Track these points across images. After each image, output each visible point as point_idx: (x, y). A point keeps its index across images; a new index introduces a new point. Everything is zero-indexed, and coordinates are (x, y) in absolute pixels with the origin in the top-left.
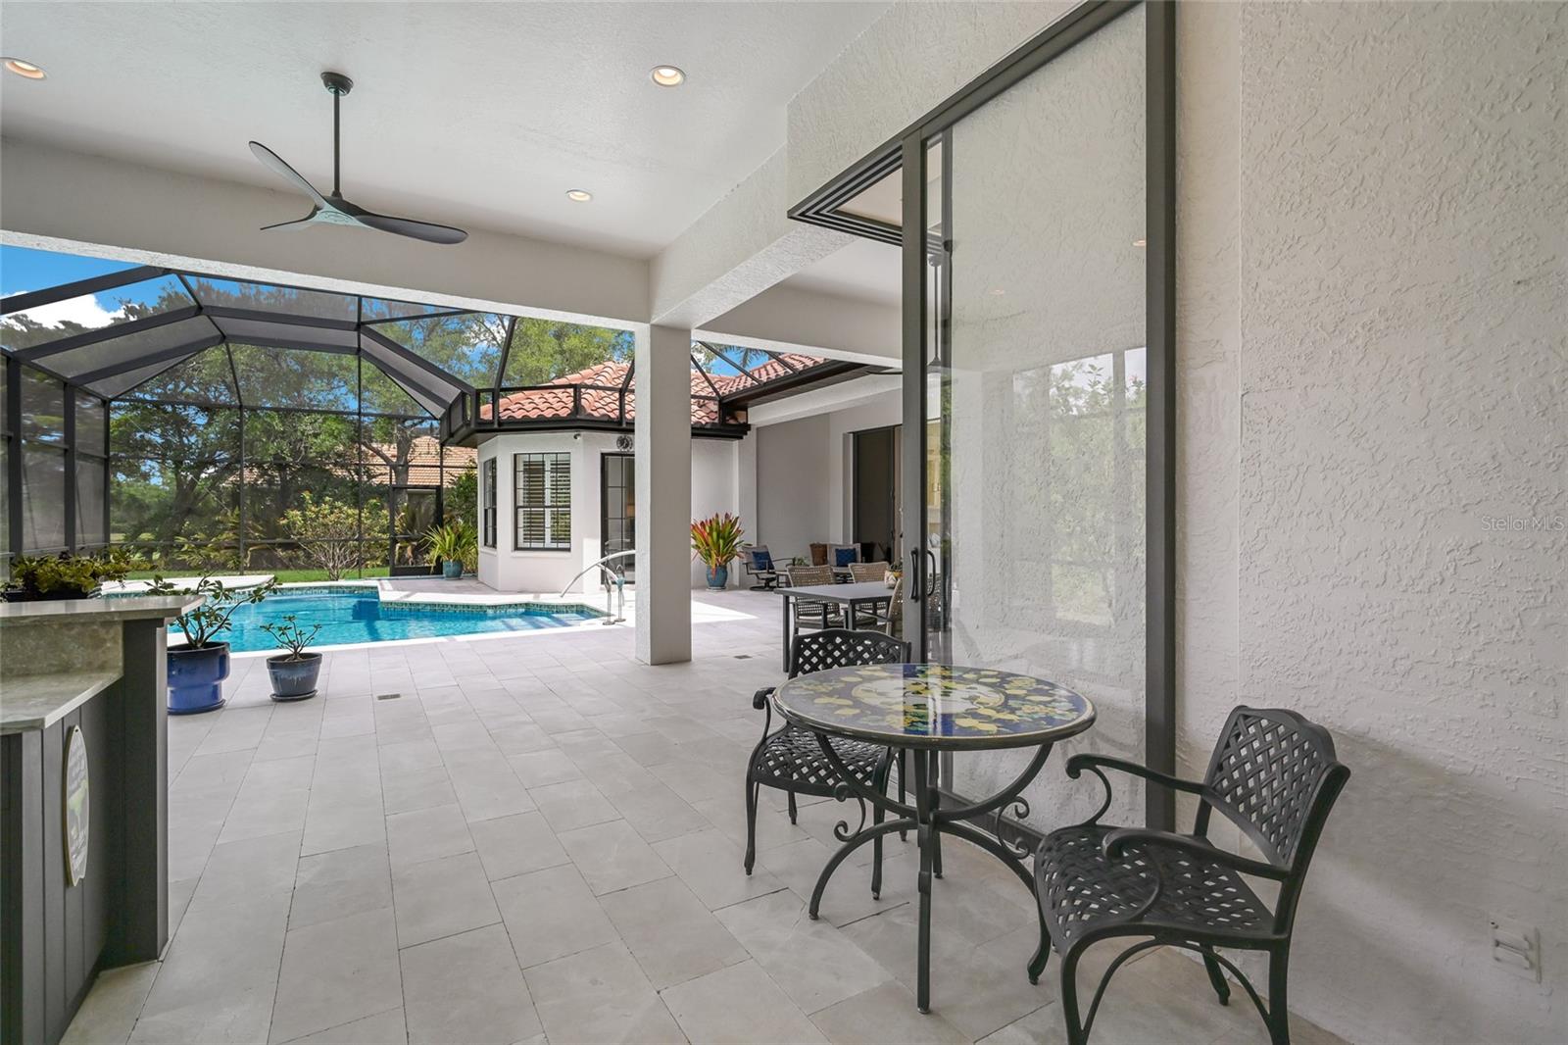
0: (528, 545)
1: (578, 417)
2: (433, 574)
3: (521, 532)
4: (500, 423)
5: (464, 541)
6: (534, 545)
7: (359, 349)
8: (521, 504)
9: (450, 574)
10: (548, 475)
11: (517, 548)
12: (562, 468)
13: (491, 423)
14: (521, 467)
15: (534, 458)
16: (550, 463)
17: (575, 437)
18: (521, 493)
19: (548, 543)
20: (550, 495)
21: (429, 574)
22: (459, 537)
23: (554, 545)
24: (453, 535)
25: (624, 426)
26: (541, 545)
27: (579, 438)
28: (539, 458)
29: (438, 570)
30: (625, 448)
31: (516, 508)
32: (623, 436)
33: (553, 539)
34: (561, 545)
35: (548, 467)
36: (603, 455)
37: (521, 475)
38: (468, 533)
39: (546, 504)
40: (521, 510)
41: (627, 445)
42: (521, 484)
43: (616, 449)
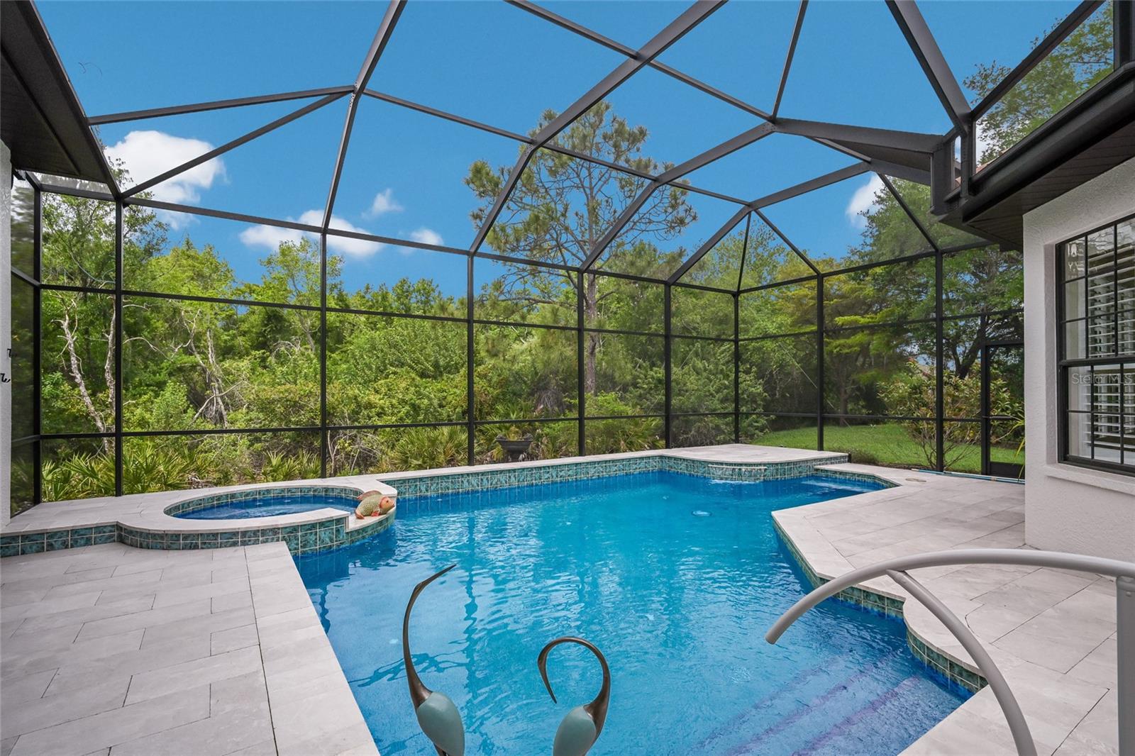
37: (1077, 289)
42: (1078, 309)
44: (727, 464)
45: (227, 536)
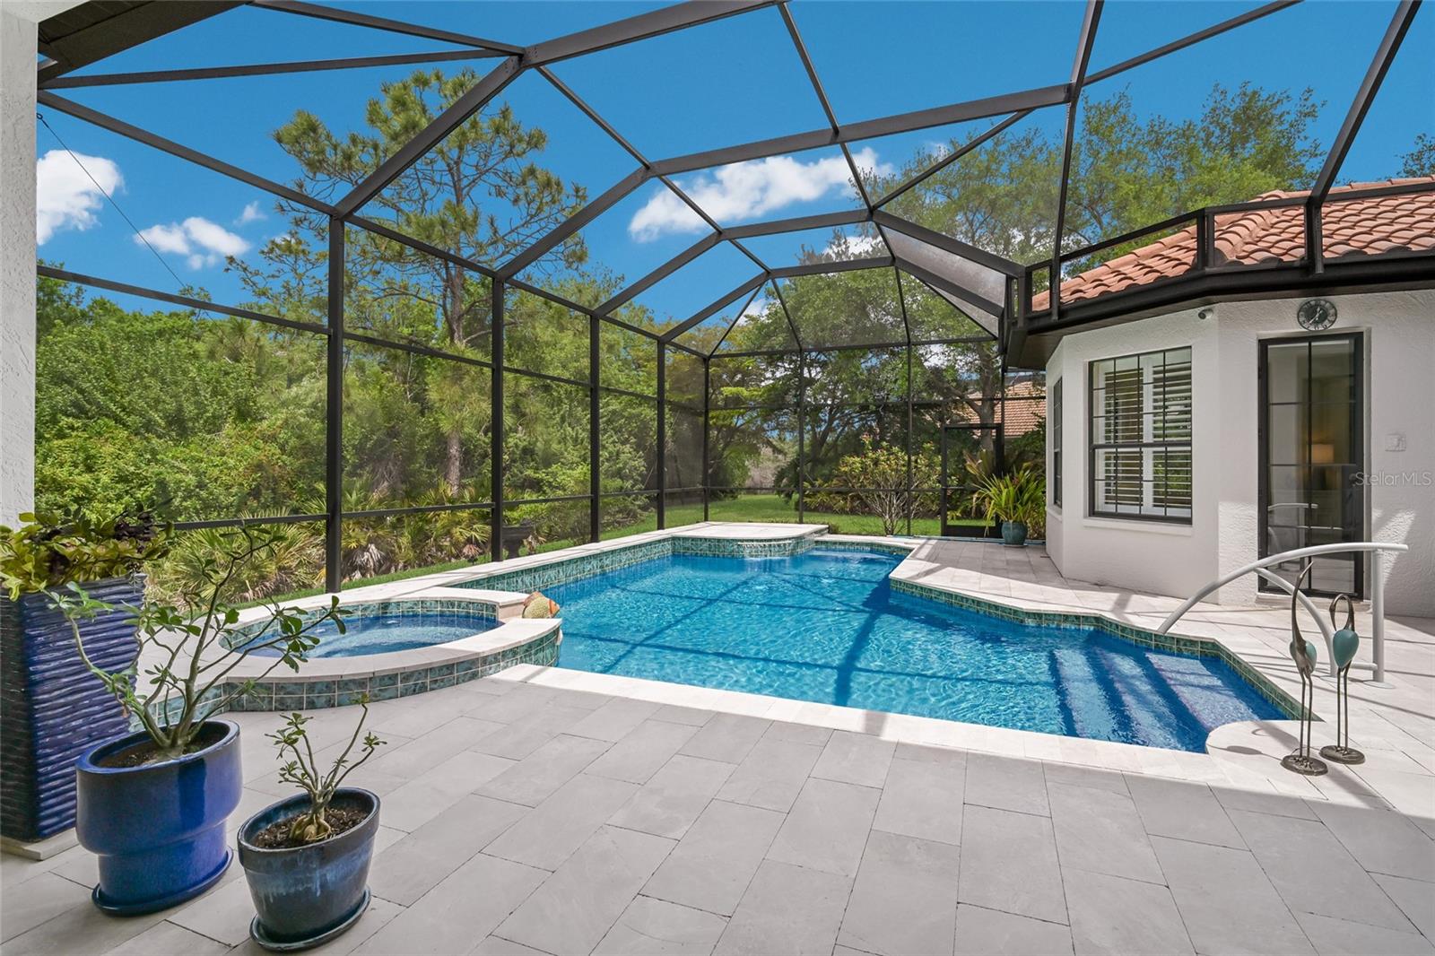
0: (1111, 508)
1: (1207, 270)
2: (987, 536)
3: (1100, 487)
4: (1062, 313)
5: (1026, 496)
6: (1122, 509)
7: (894, 258)
8: (1102, 441)
9: (1009, 540)
10: (1148, 392)
11: (1093, 512)
12: (1175, 379)
13: (1048, 314)
14: (1100, 382)
15: (1122, 366)
16: (1152, 370)
17: (1202, 316)
18: (1100, 424)
19: (1148, 506)
20: (1151, 425)
21: (982, 536)
22: (1021, 491)
23: (1160, 512)
24: (1011, 488)
25: (1320, 270)
26: (1135, 510)
27: (1209, 316)
28: (1131, 364)
29: (995, 533)
30: (1316, 323)
31: (1092, 449)
32: (1312, 300)
33: (1158, 502)
34: (1172, 512)
35: (1148, 377)
36: (1264, 345)
37: (1101, 396)
38: (1033, 485)
39: (1145, 441)
40: (1100, 453)
41: (1323, 317)
42: (1100, 409)
43: (1294, 328)
44: (757, 541)
45: (466, 665)
